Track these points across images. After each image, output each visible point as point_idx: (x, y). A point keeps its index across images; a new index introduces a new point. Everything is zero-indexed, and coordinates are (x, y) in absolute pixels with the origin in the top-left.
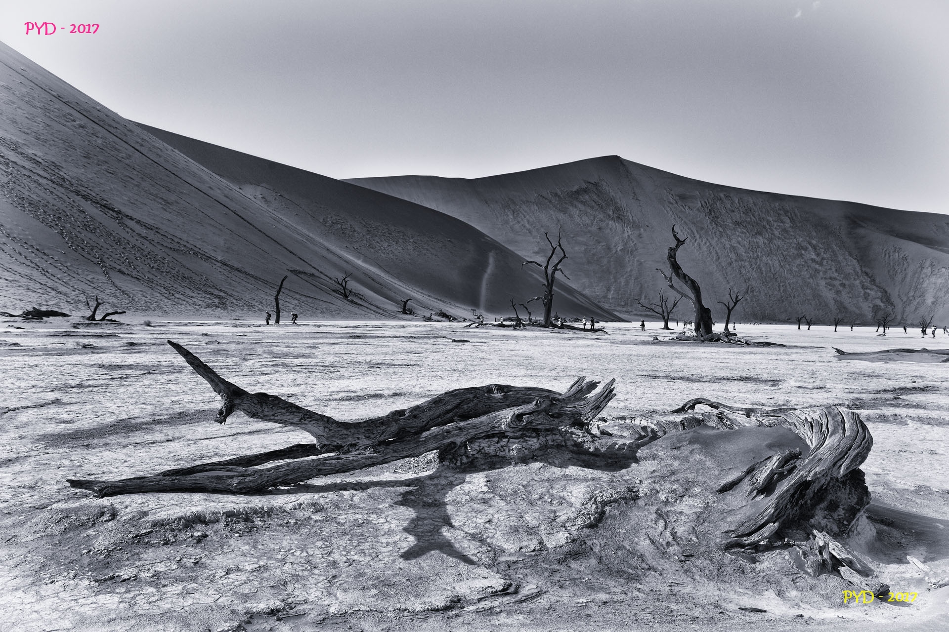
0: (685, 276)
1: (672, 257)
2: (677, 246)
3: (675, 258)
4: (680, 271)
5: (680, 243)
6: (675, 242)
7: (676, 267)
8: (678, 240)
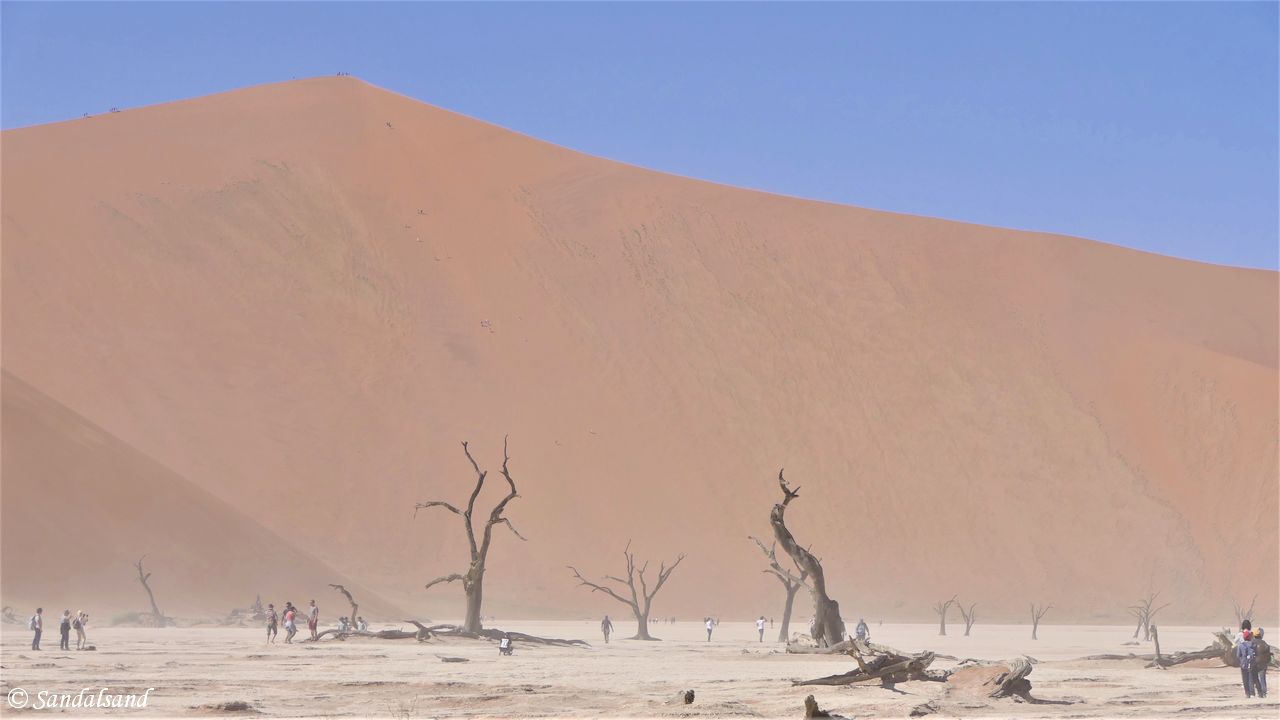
0: (798, 549)
1: (777, 519)
2: (786, 502)
3: (782, 521)
4: (791, 542)
5: (790, 495)
6: (783, 496)
7: (784, 536)
8: (787, 492)
